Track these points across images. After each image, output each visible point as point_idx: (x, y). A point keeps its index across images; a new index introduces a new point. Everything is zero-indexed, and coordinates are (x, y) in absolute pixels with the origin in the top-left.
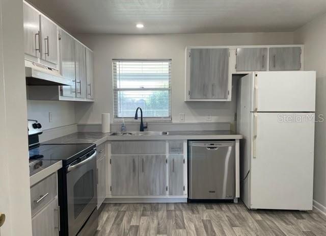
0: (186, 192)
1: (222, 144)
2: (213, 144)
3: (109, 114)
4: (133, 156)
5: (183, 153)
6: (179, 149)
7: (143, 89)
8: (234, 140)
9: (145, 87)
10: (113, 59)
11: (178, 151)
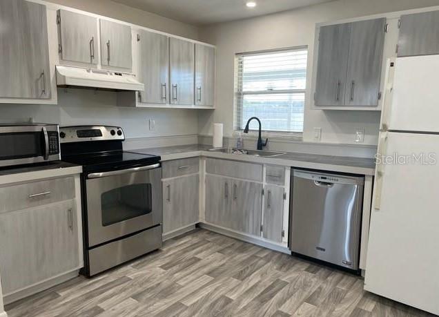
0: (286, 239)
1: (339, 179)
2: (325, 178)
3: (222, 125)
4: (226, 179)
5: (284, 185)
6: (278, 179)
7: (271, 91)
8: (363, 176)
9: (274, 89)
10: (237, 54)
11: (277, 181)
